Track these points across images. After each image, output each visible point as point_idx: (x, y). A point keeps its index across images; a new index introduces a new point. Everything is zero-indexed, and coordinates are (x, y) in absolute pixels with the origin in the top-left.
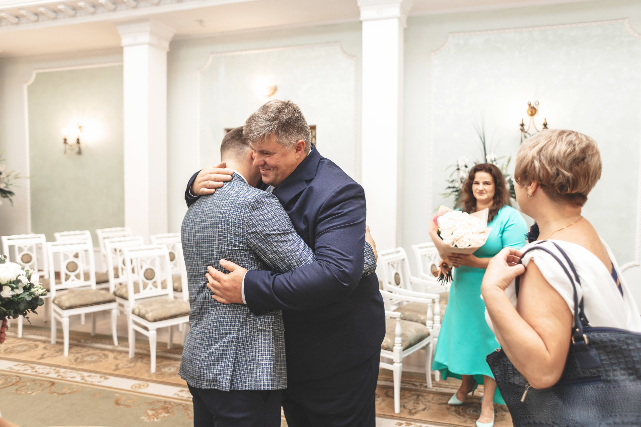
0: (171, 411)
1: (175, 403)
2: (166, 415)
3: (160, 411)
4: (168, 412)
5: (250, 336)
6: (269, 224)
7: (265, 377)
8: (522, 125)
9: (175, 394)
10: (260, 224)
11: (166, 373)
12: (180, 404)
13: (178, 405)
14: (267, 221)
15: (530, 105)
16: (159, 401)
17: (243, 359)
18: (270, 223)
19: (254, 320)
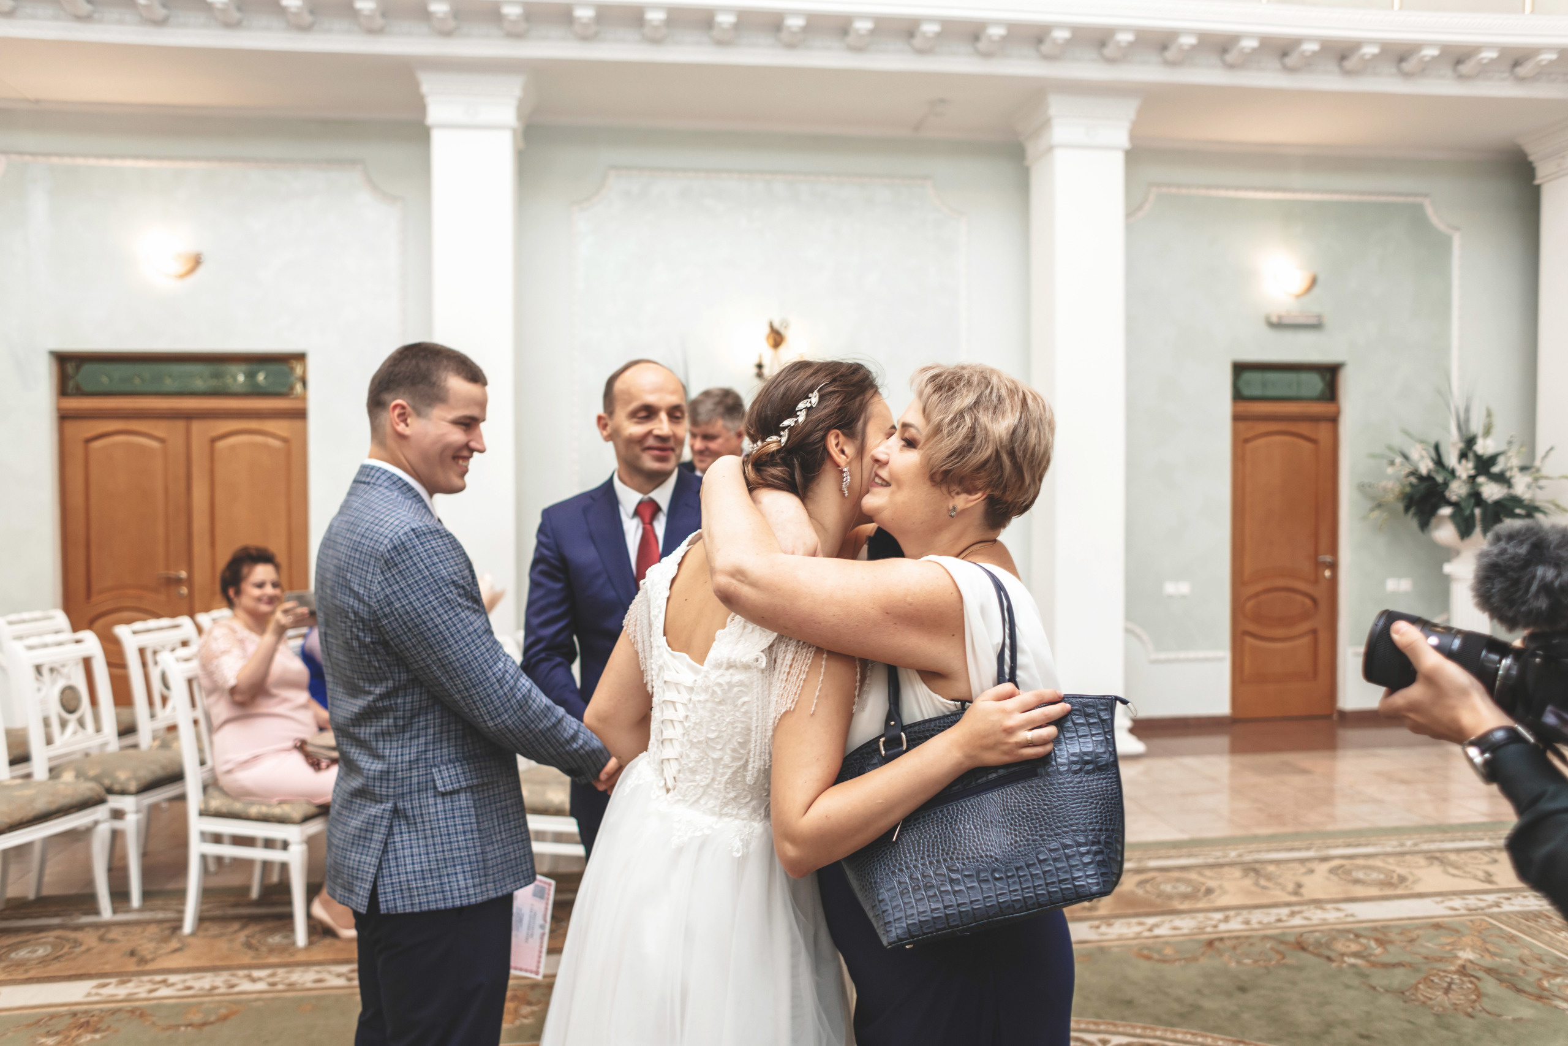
0: (103, 1026)
1: (102, 1010)
2: (97, 1036)
3: (74, 1033)
4: (96, 1031)
5: (420, 807)
6: (418, 599)
7: (462, 883)
8: (760, 366)
9: (89, 995)
10: (399, 599)
11: (28, 960)
12: (119, 1010)
13: (114, 1012)
14: (413, 592)
15: (771, 327)
16: (52, 1017)
17: (407, 852)
18: (419, 596)
19: (426, 774)
